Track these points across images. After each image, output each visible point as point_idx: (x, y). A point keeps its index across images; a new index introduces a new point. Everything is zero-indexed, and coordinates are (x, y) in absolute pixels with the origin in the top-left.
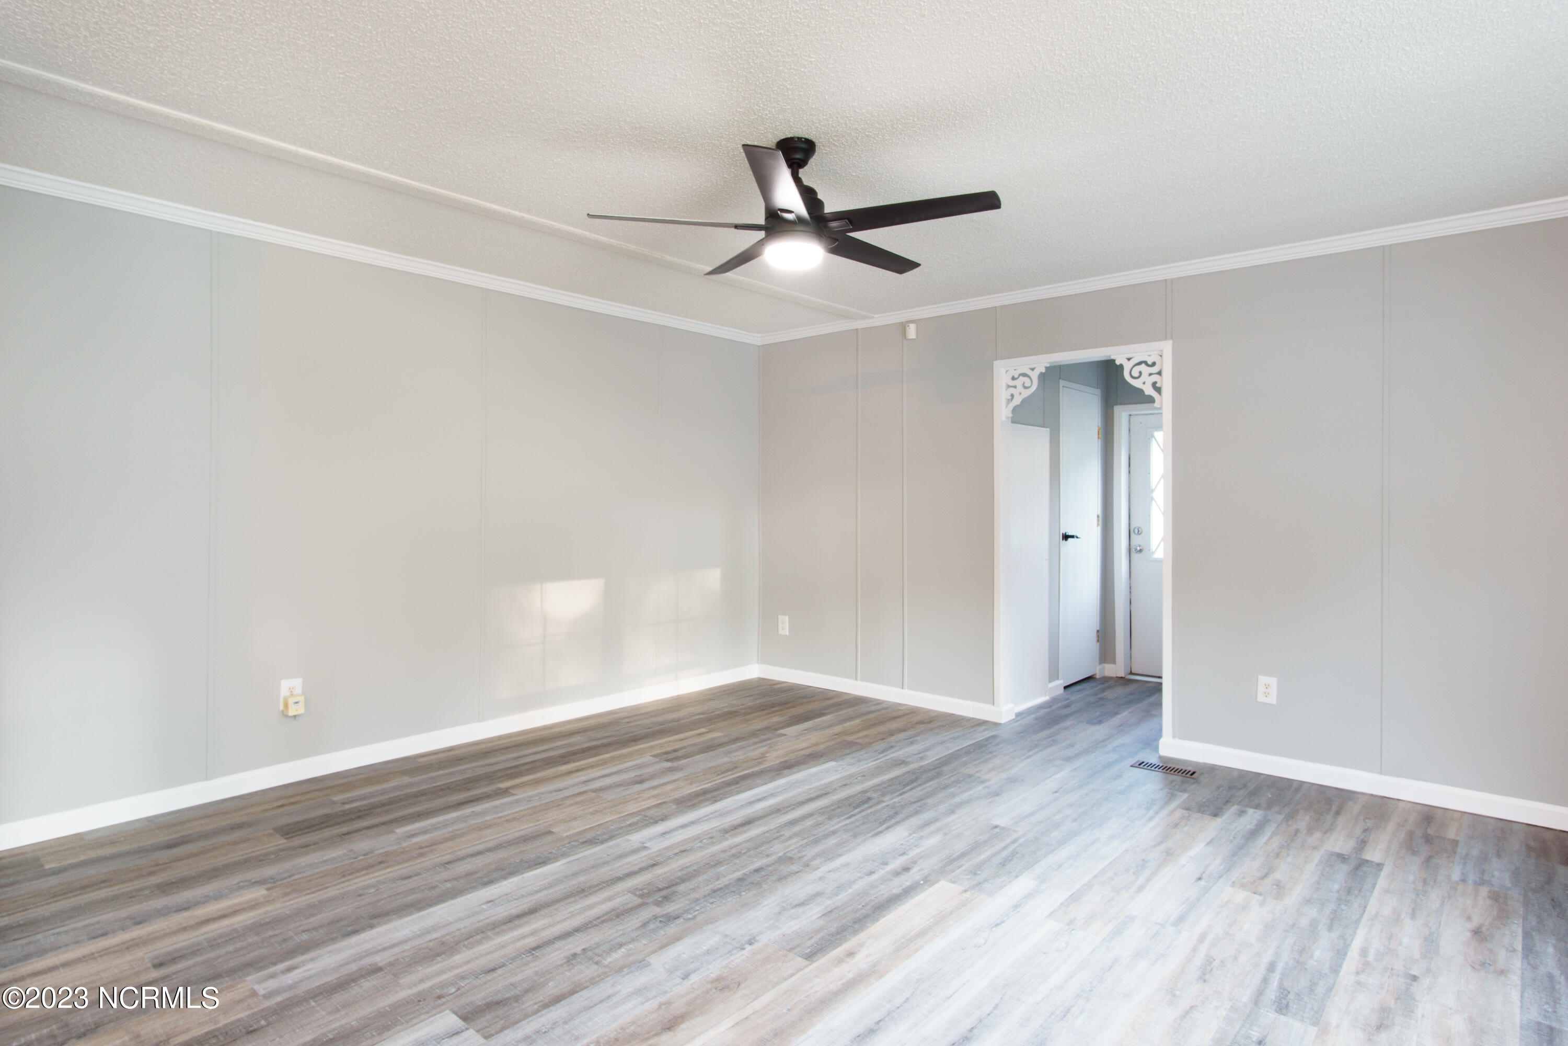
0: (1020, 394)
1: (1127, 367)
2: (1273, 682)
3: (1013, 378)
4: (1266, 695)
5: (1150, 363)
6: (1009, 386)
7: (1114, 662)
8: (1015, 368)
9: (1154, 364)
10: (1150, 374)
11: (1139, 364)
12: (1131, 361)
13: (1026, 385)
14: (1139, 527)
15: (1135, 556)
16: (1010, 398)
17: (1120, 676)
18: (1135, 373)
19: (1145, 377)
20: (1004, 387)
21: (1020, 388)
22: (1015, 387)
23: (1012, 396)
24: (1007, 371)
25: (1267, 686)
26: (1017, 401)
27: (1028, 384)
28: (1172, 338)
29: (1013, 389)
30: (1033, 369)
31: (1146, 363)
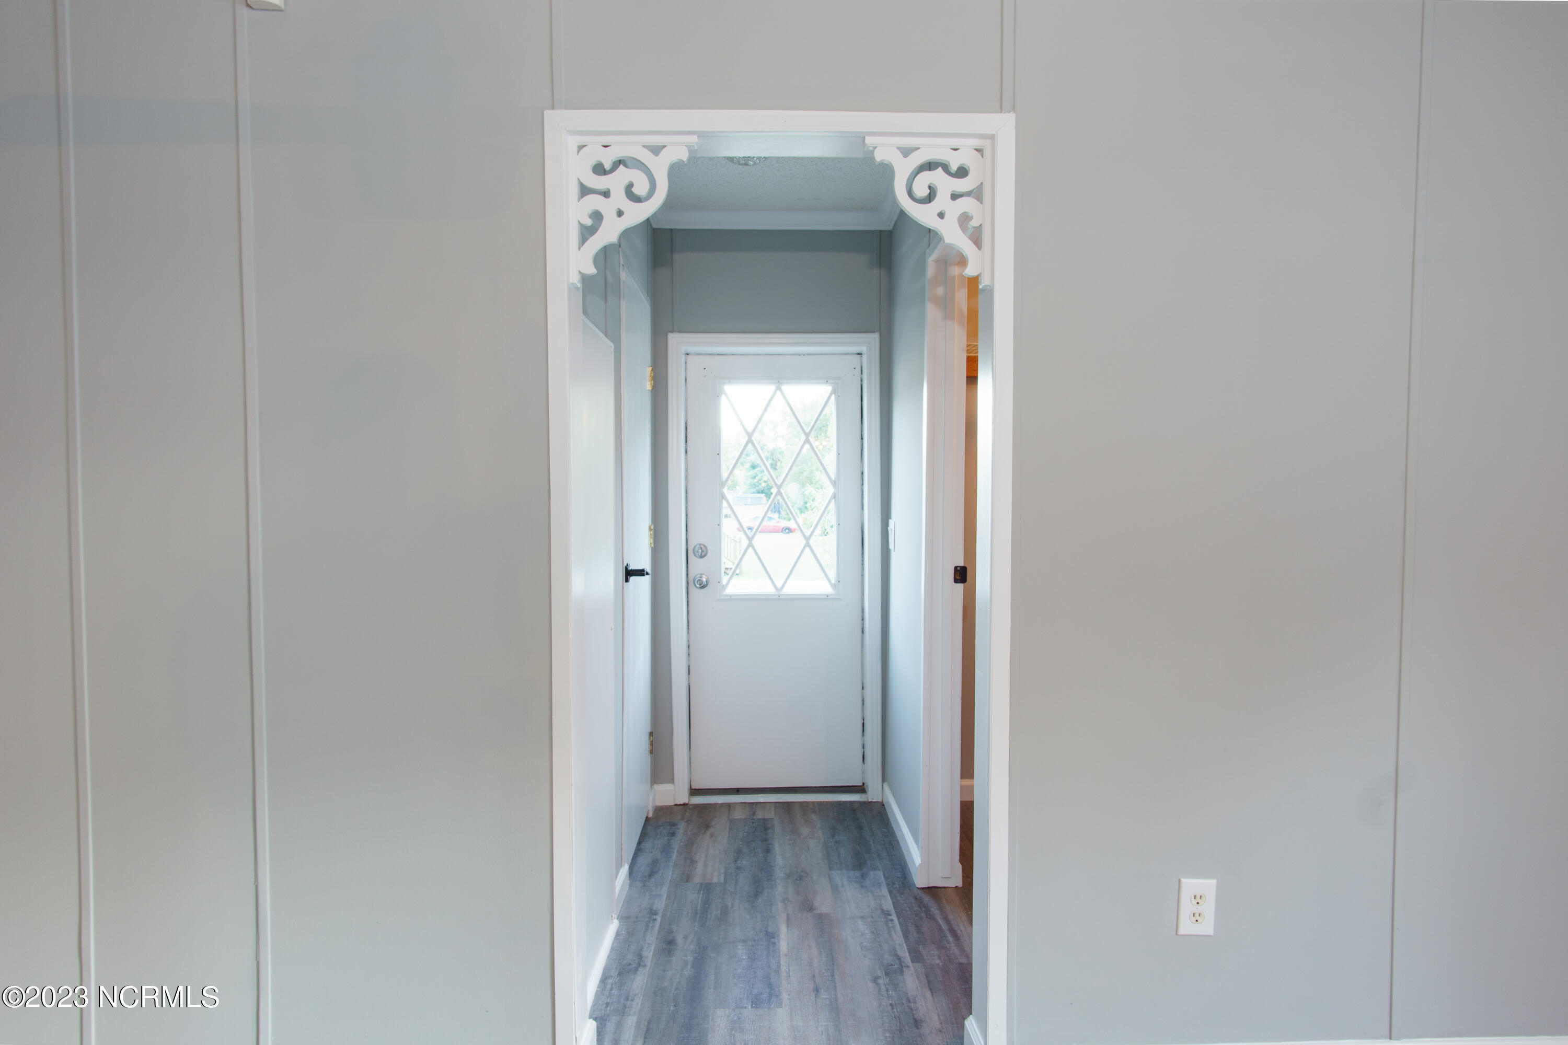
0: (620, 213)
1: (902, 170)
2: (1207, 886)
3: (599, 169)
4: (1196, 917)
5: (954, 168)
6: (585, 191)
7: (671, 780)
8: (606, 140)
9: (962, 172)
10: (955, 197)
11: (930, 166)
12: (913, 156)
13: (635, 190)
14: (700, 544)
15: (694, 591)
16: (589, 222)
17: (682, 803)
18: (921, 190)
19: (942, 201)
20: (574, 190)
21: (619, 199)
22: (606, 194)
23: (597, 216)
24: (581, 147)
25: (1198, 899)
26: (609, 233)
27: (641, 189)
28: (1013, 109)
29: (601, 198)
30: (656, 150)
31: (946, 168)
